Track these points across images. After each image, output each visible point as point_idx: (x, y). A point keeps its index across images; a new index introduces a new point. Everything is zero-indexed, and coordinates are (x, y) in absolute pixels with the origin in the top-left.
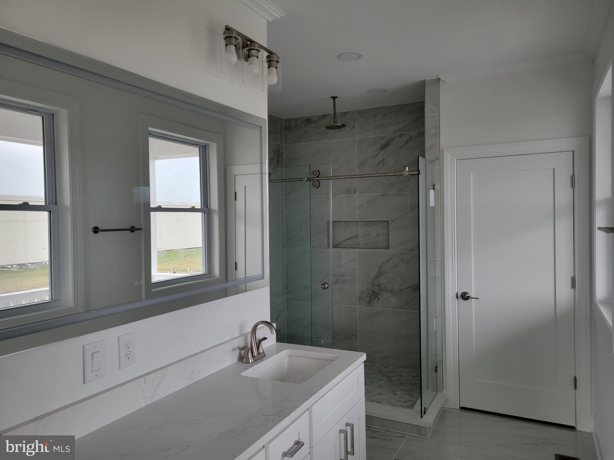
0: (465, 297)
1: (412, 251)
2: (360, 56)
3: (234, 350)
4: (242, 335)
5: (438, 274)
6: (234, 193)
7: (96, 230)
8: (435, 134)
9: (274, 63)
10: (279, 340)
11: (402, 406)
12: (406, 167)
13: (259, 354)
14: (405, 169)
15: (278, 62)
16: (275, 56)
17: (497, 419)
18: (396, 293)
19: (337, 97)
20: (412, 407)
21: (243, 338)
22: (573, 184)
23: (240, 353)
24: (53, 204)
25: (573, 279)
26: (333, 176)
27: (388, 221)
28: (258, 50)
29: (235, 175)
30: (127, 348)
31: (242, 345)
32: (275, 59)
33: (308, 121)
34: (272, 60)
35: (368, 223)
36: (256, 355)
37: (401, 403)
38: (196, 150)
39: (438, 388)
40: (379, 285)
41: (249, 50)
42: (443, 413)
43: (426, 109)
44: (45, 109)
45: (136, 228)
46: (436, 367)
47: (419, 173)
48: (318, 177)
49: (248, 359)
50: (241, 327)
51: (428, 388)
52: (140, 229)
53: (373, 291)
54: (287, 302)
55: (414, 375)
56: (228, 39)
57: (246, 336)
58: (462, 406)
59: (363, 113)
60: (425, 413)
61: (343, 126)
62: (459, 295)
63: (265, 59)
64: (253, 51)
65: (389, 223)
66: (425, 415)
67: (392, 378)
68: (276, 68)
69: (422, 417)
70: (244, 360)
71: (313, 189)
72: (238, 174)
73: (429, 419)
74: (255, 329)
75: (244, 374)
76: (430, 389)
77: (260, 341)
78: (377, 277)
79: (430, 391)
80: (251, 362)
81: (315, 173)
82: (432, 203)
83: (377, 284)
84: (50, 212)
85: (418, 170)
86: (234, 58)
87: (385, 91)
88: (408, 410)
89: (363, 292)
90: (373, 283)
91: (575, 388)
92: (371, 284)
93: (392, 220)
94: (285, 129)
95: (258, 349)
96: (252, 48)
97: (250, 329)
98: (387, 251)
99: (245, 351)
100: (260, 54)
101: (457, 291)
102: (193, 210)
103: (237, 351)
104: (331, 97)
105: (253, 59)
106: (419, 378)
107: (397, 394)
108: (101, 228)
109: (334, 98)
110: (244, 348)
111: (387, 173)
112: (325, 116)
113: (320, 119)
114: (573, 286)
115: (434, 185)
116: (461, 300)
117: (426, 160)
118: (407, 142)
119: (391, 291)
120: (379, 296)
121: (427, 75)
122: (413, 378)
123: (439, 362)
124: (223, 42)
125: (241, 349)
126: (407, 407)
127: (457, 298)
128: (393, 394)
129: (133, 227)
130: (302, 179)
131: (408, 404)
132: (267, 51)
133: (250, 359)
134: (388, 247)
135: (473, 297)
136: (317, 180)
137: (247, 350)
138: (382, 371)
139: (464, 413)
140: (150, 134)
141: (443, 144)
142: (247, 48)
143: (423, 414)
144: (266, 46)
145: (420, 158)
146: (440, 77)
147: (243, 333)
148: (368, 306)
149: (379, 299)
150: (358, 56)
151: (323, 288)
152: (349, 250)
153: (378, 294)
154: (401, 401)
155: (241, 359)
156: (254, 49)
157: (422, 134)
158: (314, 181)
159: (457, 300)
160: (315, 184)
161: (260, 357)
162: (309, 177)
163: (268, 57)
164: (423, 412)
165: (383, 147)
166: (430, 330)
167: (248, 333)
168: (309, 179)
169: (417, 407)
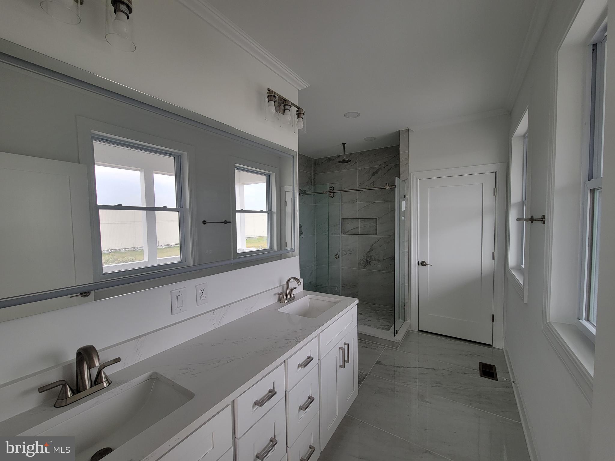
0: (423, 264)
1: (391, 236)
2: (358, 115)
3: (275, 294)
4: (281, 286)
5: (407, 250)
6: (285, 202)
7: (204, 223)
8: (406, 164)
9: (301, 115)
10: (305, 289)
11: (383, 329)
12: (387, 183)
13: (291, 297)
14: (387, 185)
15: (304, 114)
16: (302, 110)
17: (442, 338)
18: (381, 261)
19: (345, 144)
20: (389, 329)
21: (281, 287)
22: (495, 194)
23: (279, 297)
24: (181, 208)
25: (494, 254)
26: (342, 190)
27: (376, 219)
28: (290, 106)
29: (286, 192)
30: (201, 292)
31: (281, 291)
32: (302, 112)
33: (329, 159)
34: (300, 113)
35: (364, 219)
36: (289, 298)
37: (383, 327)
38: (264, 177)
39: (405, 318)
40: (371, 256)
41: (285, 105)
42: (408, 333)
43: (400, 149)
44: (176, 153)
45: (228, 221)
46: (404, 306)
47: (395, 187)
48: (333, 191)
49: (284, 300)
50: (280, 281)
51: (399, 317)
52: (230, 222)
53: (367, 260)
54: (317, 266)
55: (391, 310)
56: (269, 97)
57: (283, 286)
58: (419, 329)
59: (361, 153)
60: (396, 334)
61: (349, 161)
62: (420, 263)
63: (295, 113)
64: (287, 106)
65: (377, 219)
66: (397, 335)
67: (378, 311)
68: (303, 118)
69: (395, 336)
70: (282, 301)
71: (330, 198)
72: (288, 191)
73: (399, 337)
74: (288, 283)
75: (280, 310)
76: (400, 319)
77: (292, 290)
78: (369, 252)
79: (400, 320)
80: (285, 302)
81: (331, 189)
82: (403, 209)
83: (369, 256)
84: (179, 212)
85: (395, 186)
86: (273, 110)
87: (375, 138)
88: (386, 331)
89: (361, 260)
90: (367, 255)
91: (493, 321)
92: (366, 256)
93: (379, 218)
94: (316, 165)
95: (290, 295)
96: (286, 104)
97: (285, 282)
98: (376, 236)
99: (282, 296)
100: (291, 108)
101: (418, 261)
102: (262, 212)
103: (277, 296)
104: (342, 144)
105: (287, 112)
106: (393, 312)
107: (380, 321)
108: (207, 221)
109: (344, 144)
110: (282, 294)
111: (376, 188)
112: (339, 156)
113: (336, 158)
114: (494, 258)
115: (405, 196)
116: (421, 266)
117: (400, 179)
118: (389, 170)
119: (378, 260)
120: (370, 263)
121: (402, 128)
122: (390, 311)
123: (406, 303)
124: (267, 99)
125: (279, 294)
126: (386, 329)
127: (418, 265)
128: (378, 321)
129: (226, 221)
130: (324, 192)
131: (387, 327)
132: (297, 108)
133: (285, 301)
134: (376, 234)
135: (428, 264)
136: (332, 193)
137: (283, 295)
138: (371, 307)
139: (421, 333)
140: (235, 168)
141: (411, 170)
142: (283, 104)
143: (395, 335)
144: (297, 105)
145: (396, 178)
146: (409, 128)
147: (281, 284)
148: (364, 269)
149: (370, 265)
150: (357, 115)
151: (336, 258)
152: (353, 236)
153: (370, 262)
154: (382, 325)
155: (280, 300)
156: (287, 105)
157: (398, 165)
158: (330, 193)
159: (418, 266)
160: (331, 195)
161: (292, 299)
162: (327, 191)
163: (297, 111)
164: (396, 333)
165: (374, 174)
166: (401, 284)
167: (284, 284)
168: (327, 192)
169: (392, 329)
